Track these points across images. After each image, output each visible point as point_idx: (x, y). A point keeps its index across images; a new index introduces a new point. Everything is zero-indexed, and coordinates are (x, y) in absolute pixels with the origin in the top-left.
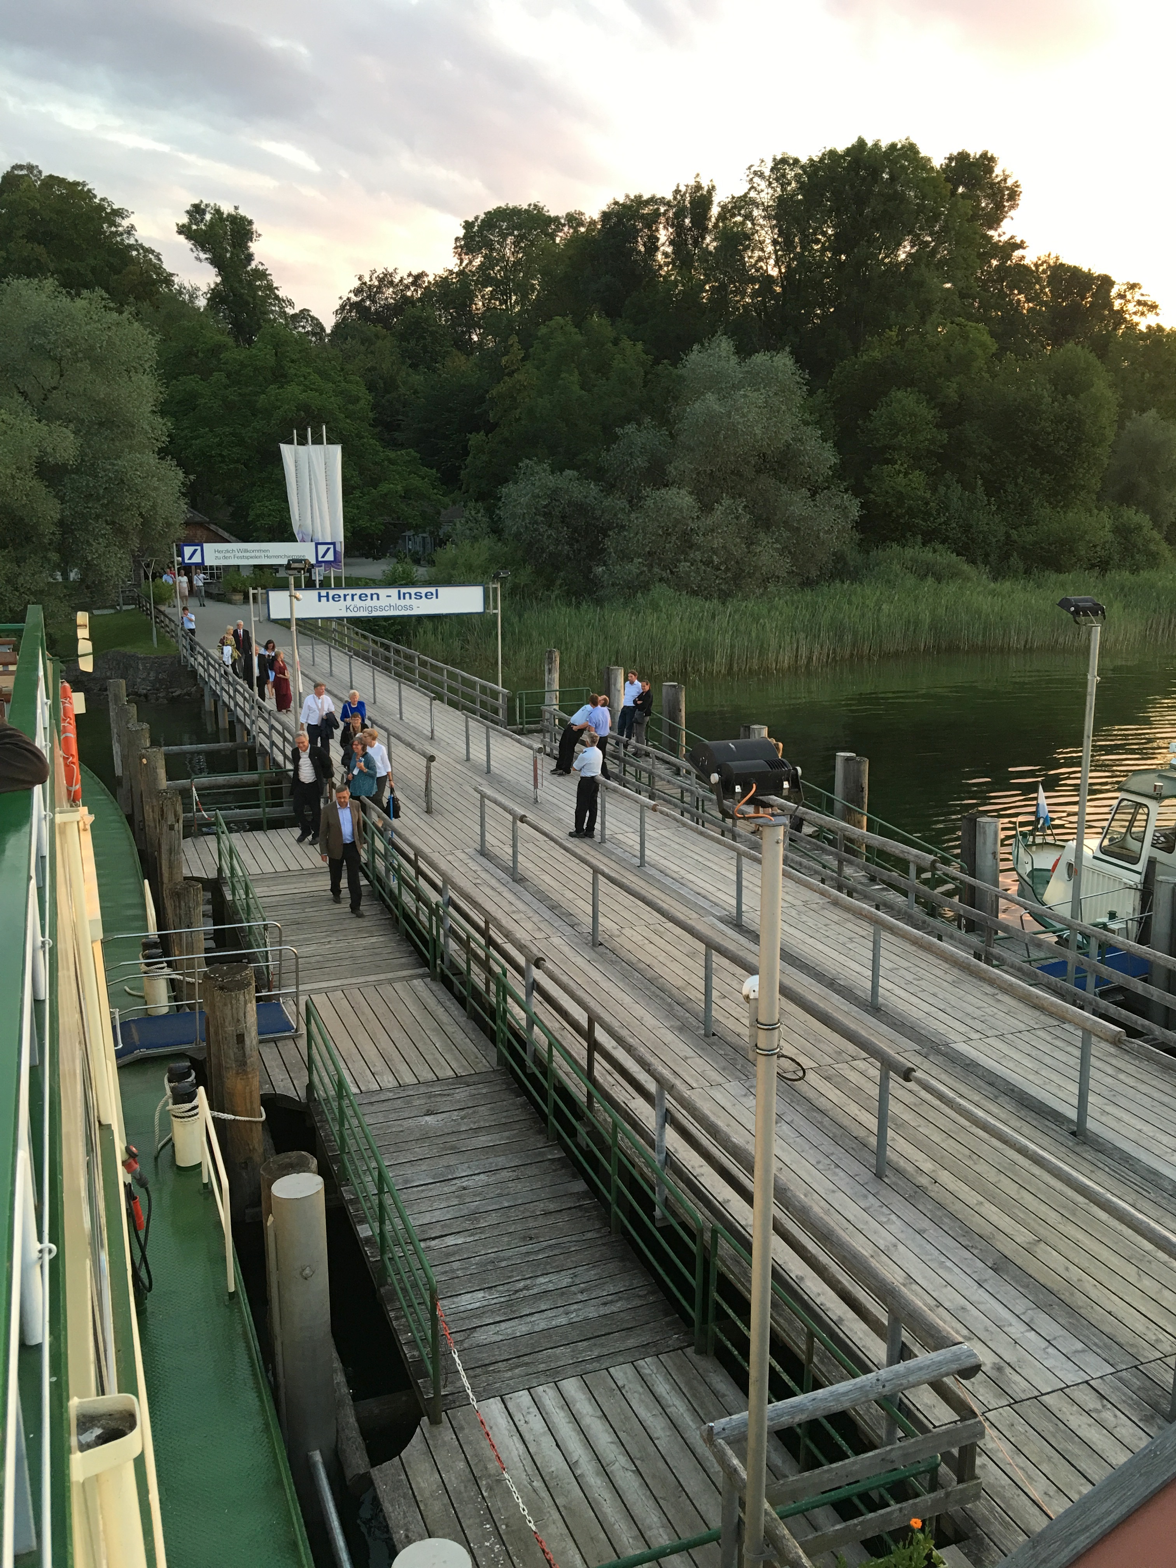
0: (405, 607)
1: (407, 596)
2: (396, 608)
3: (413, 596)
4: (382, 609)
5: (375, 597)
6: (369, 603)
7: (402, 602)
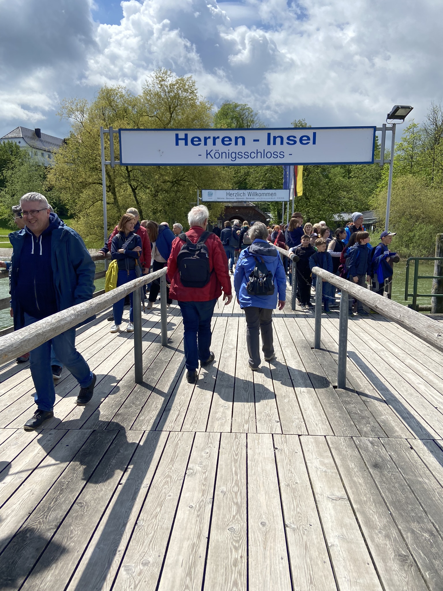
0: (275, 154)
1: (278, 140)
2: (264, 154)
3: (285, 141)
4: (248, 155)
5: (240, 141)
6: (233, 148)
7: (272, 148)
